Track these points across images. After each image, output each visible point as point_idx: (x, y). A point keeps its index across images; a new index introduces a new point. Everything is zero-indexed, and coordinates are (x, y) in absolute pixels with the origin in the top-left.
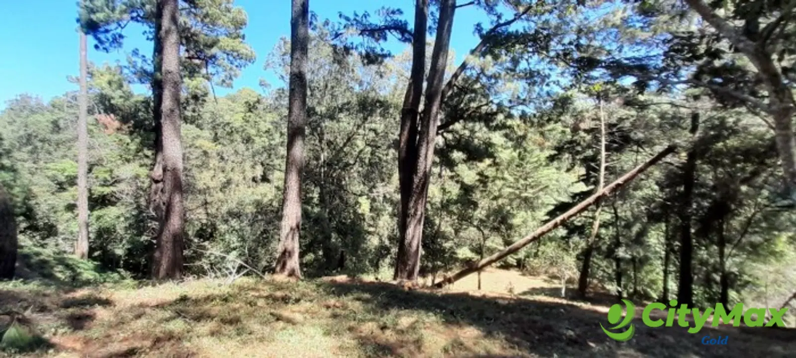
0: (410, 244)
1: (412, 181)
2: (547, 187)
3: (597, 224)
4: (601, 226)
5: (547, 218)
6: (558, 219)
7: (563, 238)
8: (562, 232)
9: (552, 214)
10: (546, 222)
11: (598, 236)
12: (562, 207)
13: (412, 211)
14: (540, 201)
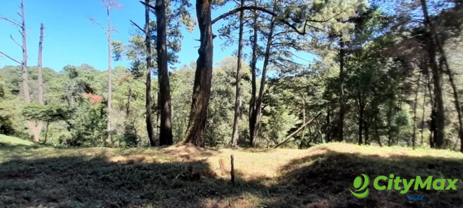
0: (254, 143)
1: (254, 125)
2: (286, 121)
3: (303, 135)
4: (305, 136)
5: (288, 134)
6: (292, 134)
7: (293, 141)
8: (293, 139)
9: (289, 132)
10: (287, 136)
11: (304, 139)
12: (293, 130)
13: (255, 134)
14: (283, 127)
